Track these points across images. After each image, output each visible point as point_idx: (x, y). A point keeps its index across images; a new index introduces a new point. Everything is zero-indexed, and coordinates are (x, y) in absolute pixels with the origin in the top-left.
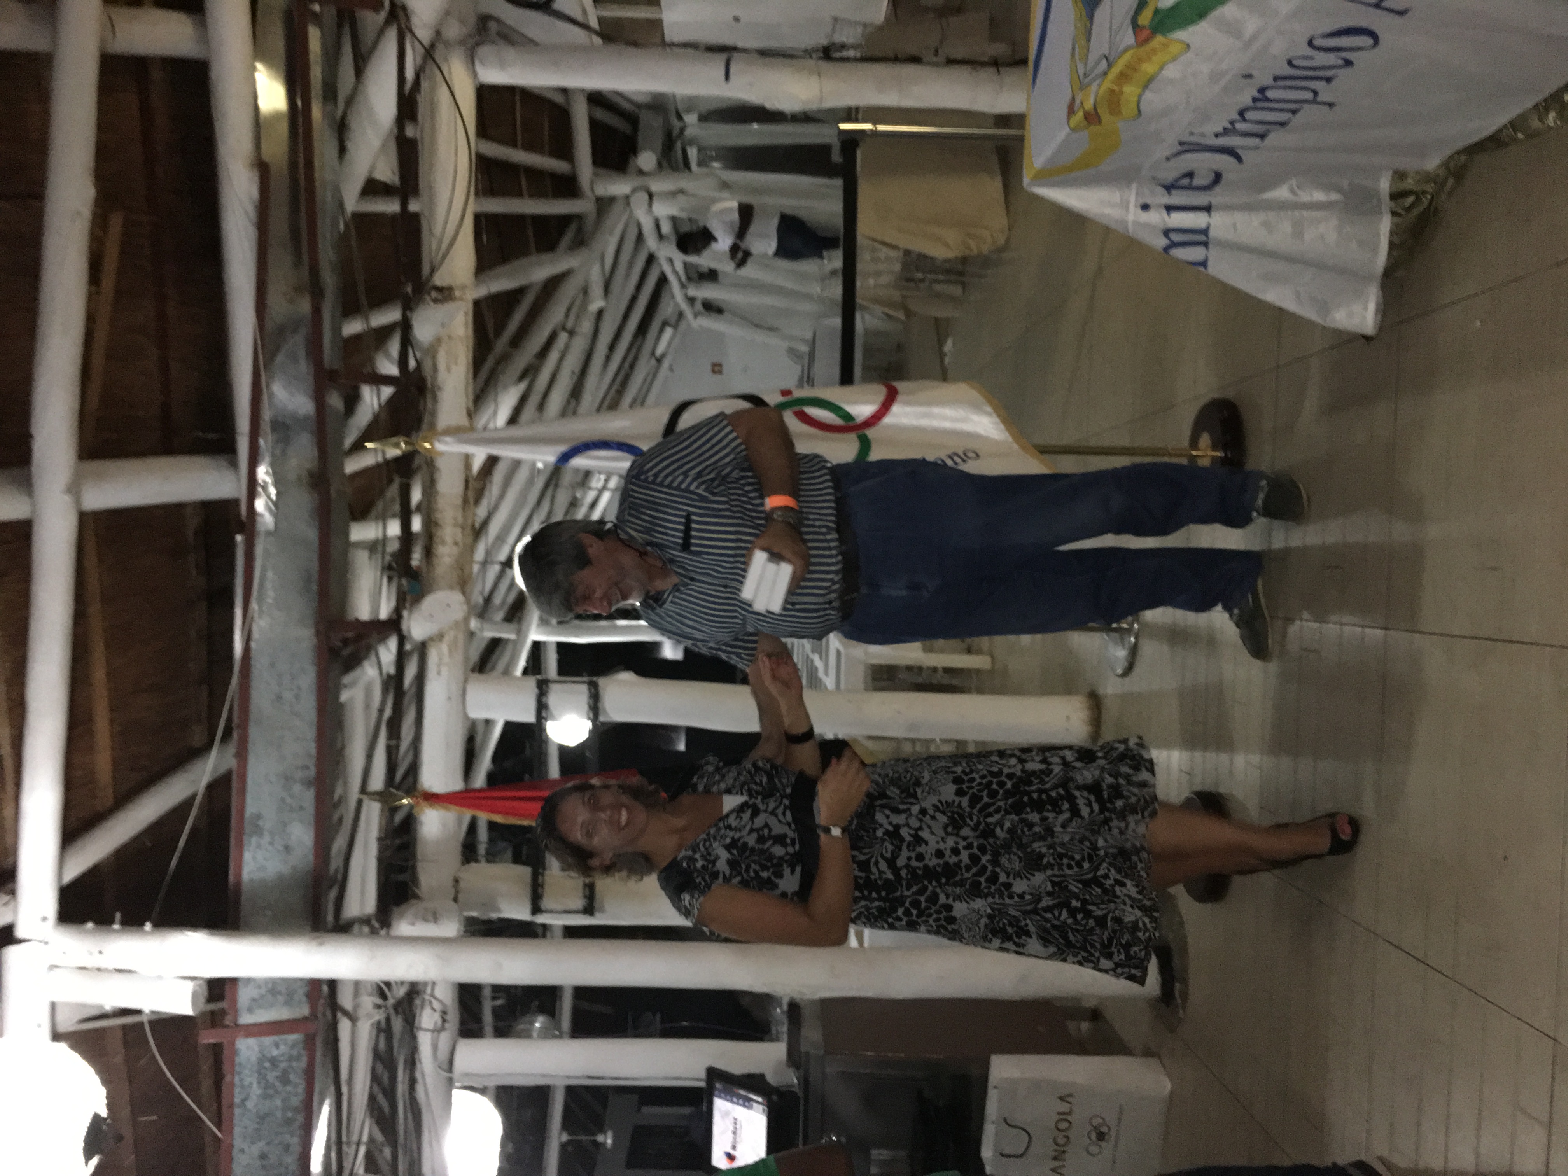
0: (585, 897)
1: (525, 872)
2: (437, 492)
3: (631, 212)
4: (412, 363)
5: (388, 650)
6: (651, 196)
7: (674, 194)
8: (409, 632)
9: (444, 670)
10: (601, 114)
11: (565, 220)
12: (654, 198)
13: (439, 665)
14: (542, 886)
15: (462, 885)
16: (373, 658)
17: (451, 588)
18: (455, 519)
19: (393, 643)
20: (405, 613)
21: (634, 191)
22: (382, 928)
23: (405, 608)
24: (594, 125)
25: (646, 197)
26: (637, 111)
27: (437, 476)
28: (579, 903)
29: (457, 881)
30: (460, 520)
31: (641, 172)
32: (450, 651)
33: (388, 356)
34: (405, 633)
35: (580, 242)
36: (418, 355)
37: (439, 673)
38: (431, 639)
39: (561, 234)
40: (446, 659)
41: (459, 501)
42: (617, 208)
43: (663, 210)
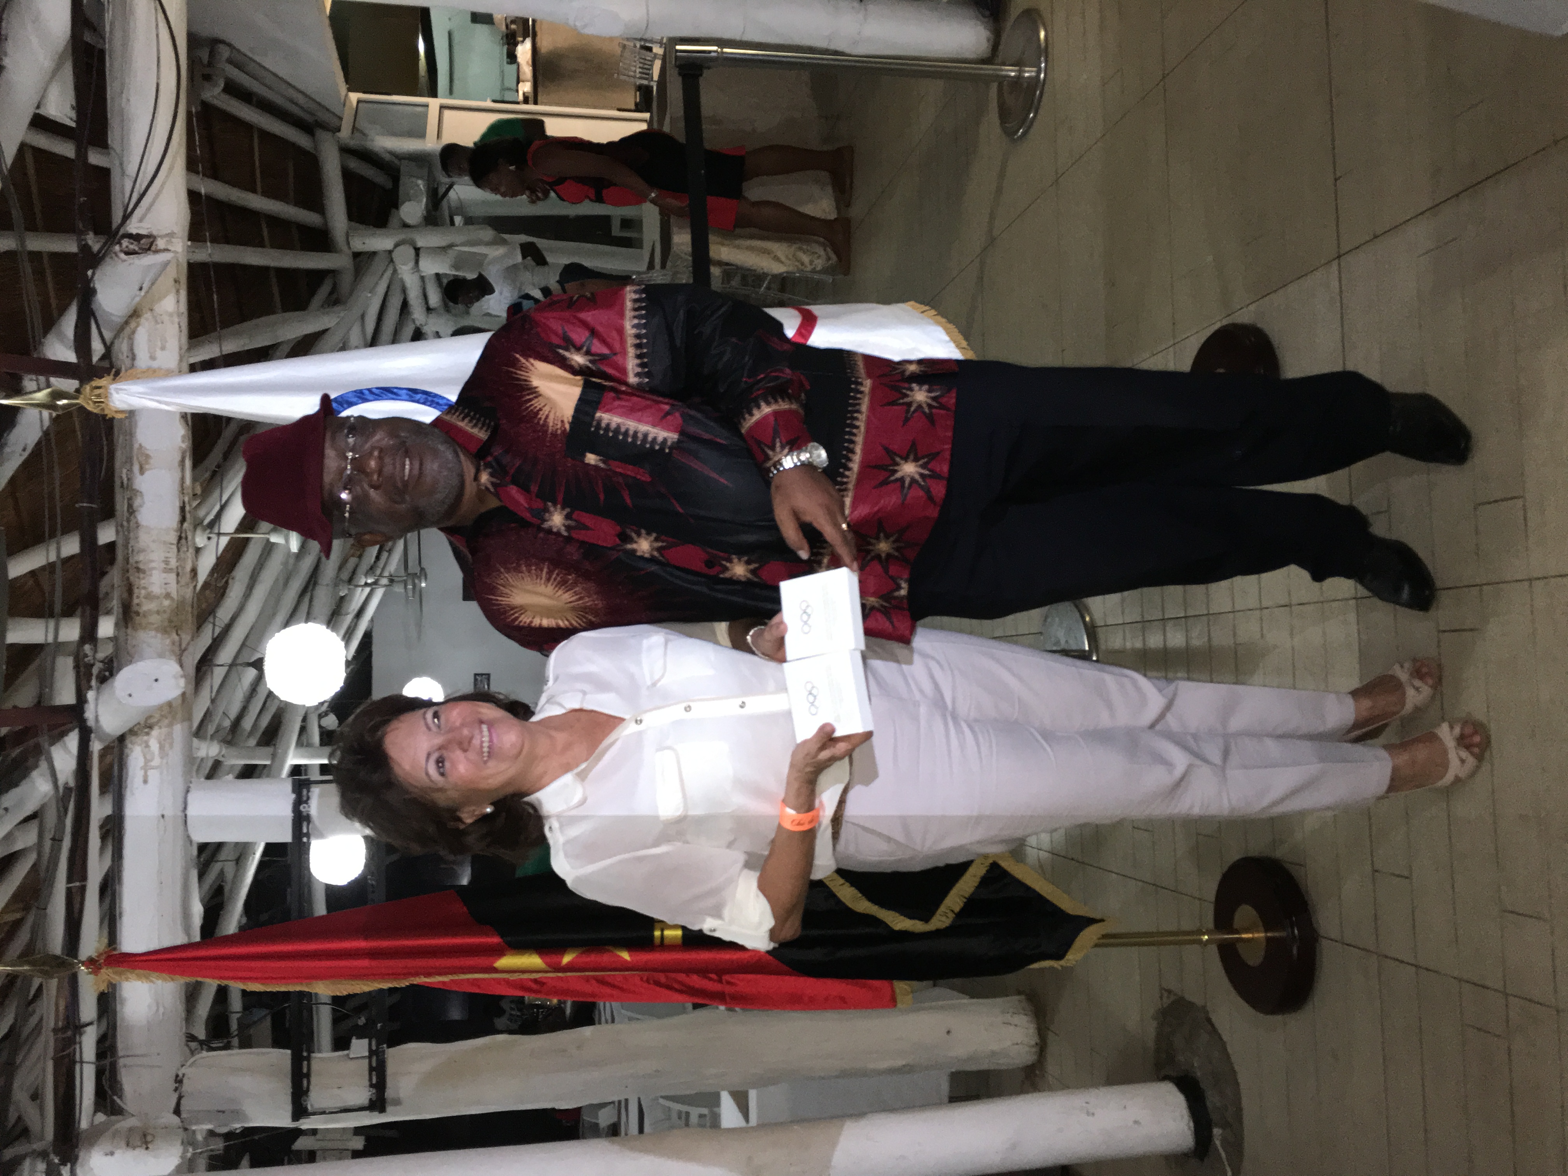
0: (372, 1086)
1: (283, 1057)
2: (138, 525)
3: (395, 271)
4: (97, 347)
5: (66, 749)
6: (417, 250)
7: (444, 249)
8: (97, 720)
9: (153, 775)
10: (354, 164)
11: (317, 277)
12: (422, 255)
13: (146, 768)
14: (308, 1076)
15: (187, 1086)
16: (43, 765)
17: (161, 656)
18: (167, 562)
19: (72, 740)
20: (91, 695)
21: (397, 245)
22: (63, 1163)
23: (90, 687)
24: (348, 175)
25: (412, 252)
26: (396, 161)
27: (137, 503)
28: (362, 1095)
29: (179, 1080)
30: (173, 563)
31: (405, 226)
32: (162, 747)
33: (61, 337)
34: (91, 723)
35: (335, 300)
36: (108, 335)
37: (145, 781)
38: (132, 732)
39: (312, 293)
40: (156, 762)
41: (173, 537)
42: (378, 264)
43: (431, 266)
